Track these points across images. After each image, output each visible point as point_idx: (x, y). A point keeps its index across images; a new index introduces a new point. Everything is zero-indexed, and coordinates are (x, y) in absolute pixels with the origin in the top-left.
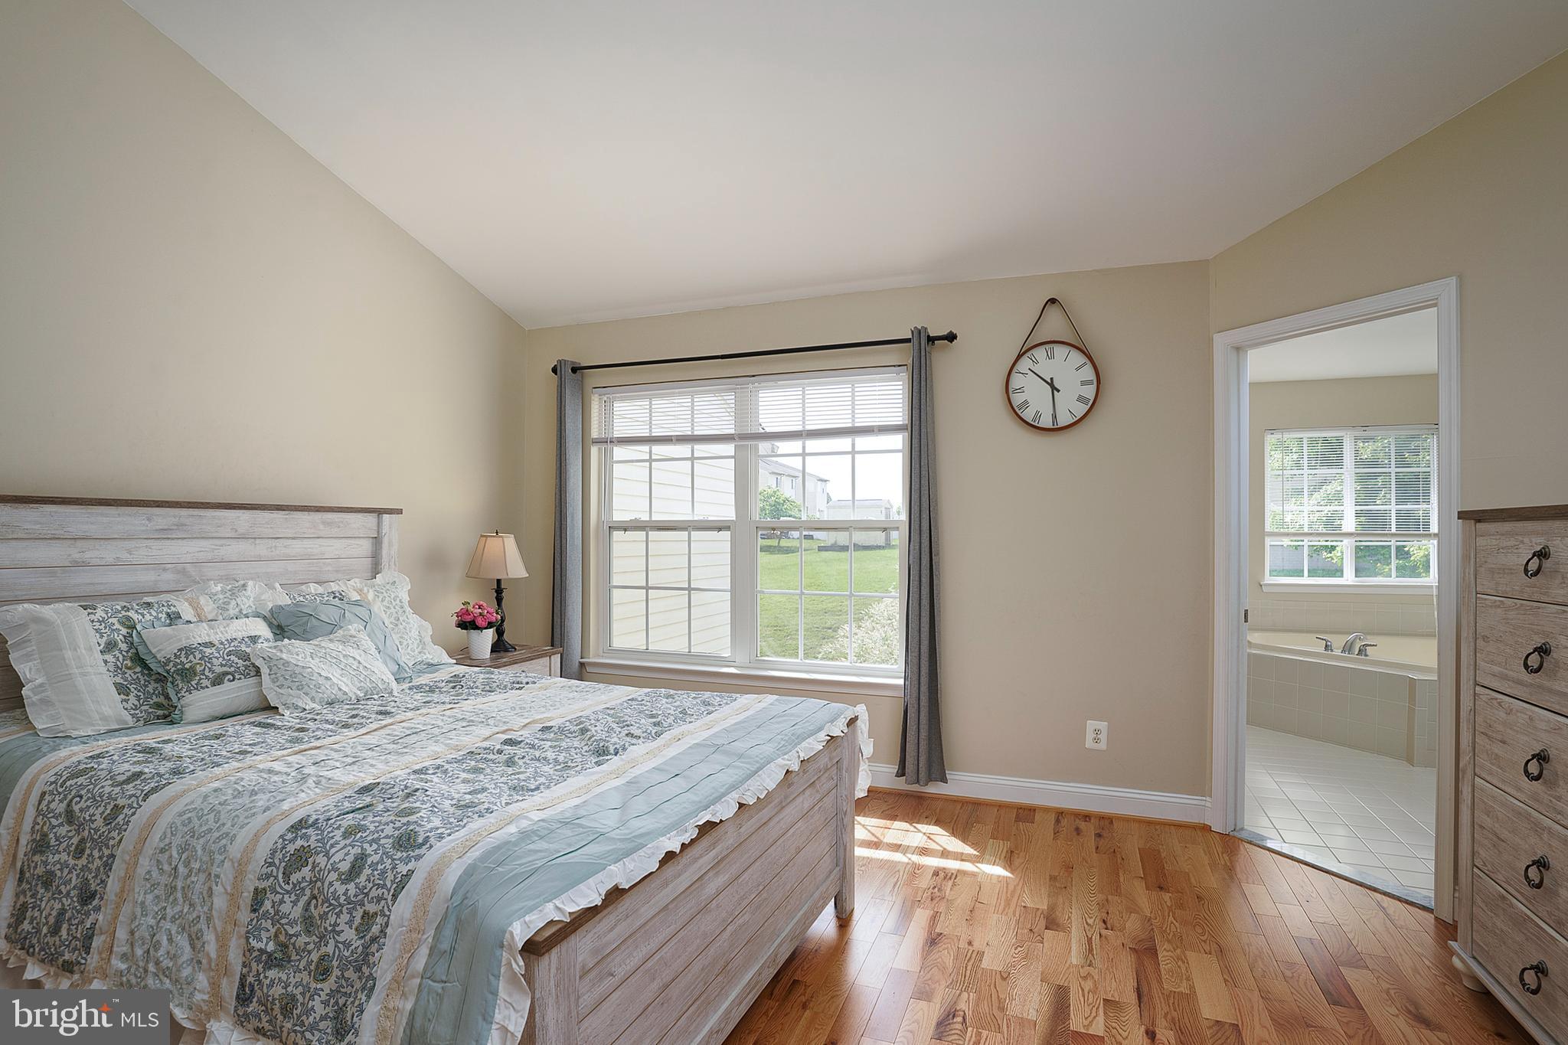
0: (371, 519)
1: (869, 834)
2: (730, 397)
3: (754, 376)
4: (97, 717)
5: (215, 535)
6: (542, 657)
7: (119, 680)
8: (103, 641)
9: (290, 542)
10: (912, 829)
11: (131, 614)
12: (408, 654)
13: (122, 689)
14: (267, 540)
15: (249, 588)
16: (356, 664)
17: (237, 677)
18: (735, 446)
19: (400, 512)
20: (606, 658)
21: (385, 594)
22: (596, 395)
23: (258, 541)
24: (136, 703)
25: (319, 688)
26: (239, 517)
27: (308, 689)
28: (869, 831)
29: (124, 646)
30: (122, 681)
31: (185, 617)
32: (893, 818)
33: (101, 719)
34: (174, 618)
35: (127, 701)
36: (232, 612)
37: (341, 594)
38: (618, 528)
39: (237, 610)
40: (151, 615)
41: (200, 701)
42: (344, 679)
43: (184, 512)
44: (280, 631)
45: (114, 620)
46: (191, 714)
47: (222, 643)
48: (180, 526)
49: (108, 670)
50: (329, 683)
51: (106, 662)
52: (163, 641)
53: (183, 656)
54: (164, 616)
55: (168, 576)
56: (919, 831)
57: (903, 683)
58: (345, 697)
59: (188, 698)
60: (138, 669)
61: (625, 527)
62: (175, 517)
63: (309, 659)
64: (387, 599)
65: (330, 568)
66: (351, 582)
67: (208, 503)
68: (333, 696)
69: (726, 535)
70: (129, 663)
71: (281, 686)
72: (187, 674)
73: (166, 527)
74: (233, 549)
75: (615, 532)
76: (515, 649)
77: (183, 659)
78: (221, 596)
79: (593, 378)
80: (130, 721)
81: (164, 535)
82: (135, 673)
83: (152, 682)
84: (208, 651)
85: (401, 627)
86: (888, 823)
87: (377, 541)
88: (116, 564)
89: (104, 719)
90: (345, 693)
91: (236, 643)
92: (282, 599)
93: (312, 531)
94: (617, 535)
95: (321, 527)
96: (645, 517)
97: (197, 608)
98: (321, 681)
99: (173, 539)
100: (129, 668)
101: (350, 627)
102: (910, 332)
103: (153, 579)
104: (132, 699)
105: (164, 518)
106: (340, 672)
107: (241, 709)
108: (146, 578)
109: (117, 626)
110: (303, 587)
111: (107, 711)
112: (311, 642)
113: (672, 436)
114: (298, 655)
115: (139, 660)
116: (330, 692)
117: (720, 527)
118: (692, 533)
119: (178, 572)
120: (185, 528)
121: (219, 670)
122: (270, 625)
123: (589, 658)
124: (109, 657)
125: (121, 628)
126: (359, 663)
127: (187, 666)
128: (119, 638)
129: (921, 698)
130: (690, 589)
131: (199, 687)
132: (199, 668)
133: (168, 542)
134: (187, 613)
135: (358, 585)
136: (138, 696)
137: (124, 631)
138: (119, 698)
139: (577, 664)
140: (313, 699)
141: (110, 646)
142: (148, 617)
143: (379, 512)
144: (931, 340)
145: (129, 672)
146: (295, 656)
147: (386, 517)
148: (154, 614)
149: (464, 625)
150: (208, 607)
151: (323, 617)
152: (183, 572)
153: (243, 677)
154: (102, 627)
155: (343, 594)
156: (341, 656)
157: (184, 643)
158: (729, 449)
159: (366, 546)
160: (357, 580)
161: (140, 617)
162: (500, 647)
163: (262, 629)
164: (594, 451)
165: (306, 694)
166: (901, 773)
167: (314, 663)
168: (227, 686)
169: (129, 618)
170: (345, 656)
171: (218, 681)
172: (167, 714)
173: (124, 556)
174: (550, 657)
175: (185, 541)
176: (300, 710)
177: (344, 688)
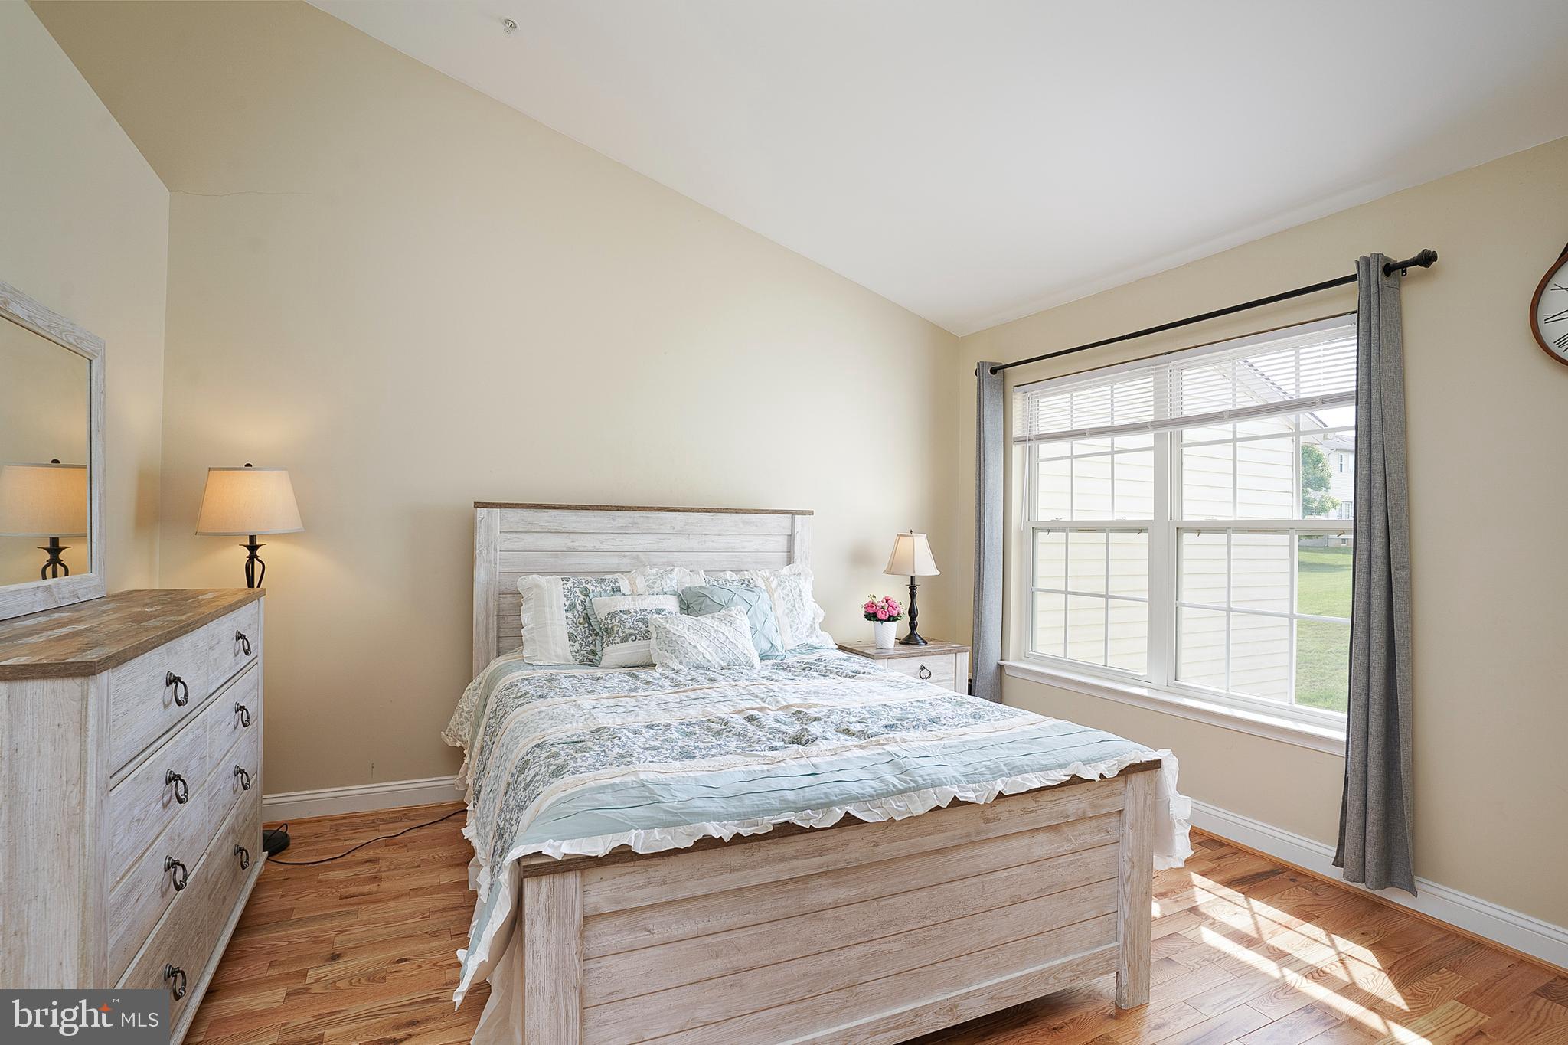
0: (787, 518)
1: (1253, 926)
2: (1149, 382)
3: (1169, 353)
4: (553, 654)
5: (657, 531)
6: (945, 654)
7: (572, 631)
8: (568, 603)
9: (717, 537)
10: (1326, 941)
11: (589, 586)
12: (796, 636)
13: (572, 638)
14: (698, 536)
15: (674, 573)
16: (724, 638)
17: (638, 638)
18: (1155, 435)
19: (811, 513)
20: (1028, 662)
21: (787, 584)
22: (1018, 393)
23: (691, 536)
24: (579, 648)
25: (687, 654)
26: (675, 518)
27: (678, 654)
28: (1256, 923)
29: (580, 608)
30: (573, 632)
31: (623, 591)
32: (1307, 916)
33: (555, 656)
34: (616, 590)
35: (573, 646)
36: (656, 590)
37: (749, 582)
38: (1042, 529)
39: (661, 588)
40: (601, 588)
41: (615, 652)
42: (709, 650)
43: (637, 514)
44: (686, 608)
45: (577, 590)
46: (604, 663)
47: (636, 612)
48: (634, 524)
49: (568, 624)
50: (696, 651)
51: (567, 617)
52: (604, 605)
53: (609, 618)
54: (610, 589)
55: (626, 561)
56: (1333, 946)
57: (1345, 739)
58: (709, 664)
59: (607, 650)
60: (587, 625)
61: (1049, 529)
62: (630, 517)
63: (685, 630)
64: (788, 587)
65: (749, 560)
66: (762, 572)
67: (651, 507)
68: (698, 662)
69: (1145, 536)
70: (581, 620)
71: (661, 649)
72: (609, 631)
73: (624, 525)
74: (673, 542)
75: (1040, 533)
76: (926, 643)
77: (609, 621)
78: (652, 577)
79: (1015, 375)
80: (571, 660)
81: (623, 531)
82: (584, 627)
83: (593, 635)
84: (625, 616)
85: (795, 612)
86: (1294, 921)
87: (791, 538)
88: (595, 551)
89: (558, 656)
90: (708, 661)
91: (645, 613)
92: (698, 581)
93: (734, 529)
94: (1042, 536)
95: (741, 526)
96: (1066, 517)
97: (632, 583)
98: (690, 648)
99: (630, 534)
100: (581, 624)
101: (733, 608)
102: (1355, 265)
103: (617, 562)
104: (577, 645)
105: (623, 517)
106: (707, 643)
107: (637, 663)
108: (612, 561)
109: (578, 594)
110: (722, 574)
111: (559, 651)
112: (699, 618)
113: (1084, 430)
114: (678, 626)
115: (587, 619)
116: (696, 659)
117: (1139, 528)
118: (1110, 534)
119: (634, 558)
120: (637, 525)
121: (628, 631)
122: (681, 601)
123: (1008, 661)
124: (570, 615)
125: (580, 595)
126: (727, 637)
127: (610, 626)
128: (578, 602)
129: (1370, 765)
130: (1107, 597)
131: (613, 643)
132: (616, 629)
133: (627, 536)
134: (625, 585)
135: (768, 574)
136: (581, 644)
137: (582, 598)
138: (568, 643)
139: (994, 665)
140: (681, 663)
141: (572, 607)
142: (599, 589)
143: (793, 513)
144: (1391, 269)
145: (581, 626)
146: (676, 627)
147: (798, 517)
148: (604, 587)
149: (871, 616)
150: (641, 584)
151: (716, 599)
152: (637, 558)
153: (642, 638)
154: (569, 594)
155: (751, 581)
156: (712, 631)
157: (612, 610)
158: (1147, 439)
159: (782, 543)
160: (767, 571)
161: (594, 589)
162: (911, 640)
163: (671, 604)
164: (1016, 451)
165: (677, 657)
166: (1338, 862)
167: (688, 635)
168: (630, 643)
169: (586, 589)
170: (716, 631)
171: (624, 640)
172: (591, 659)
173: (598, 545)
174: (956, 654)
175: (638, 535)
176: (670, 669)
177: (708, 657)
